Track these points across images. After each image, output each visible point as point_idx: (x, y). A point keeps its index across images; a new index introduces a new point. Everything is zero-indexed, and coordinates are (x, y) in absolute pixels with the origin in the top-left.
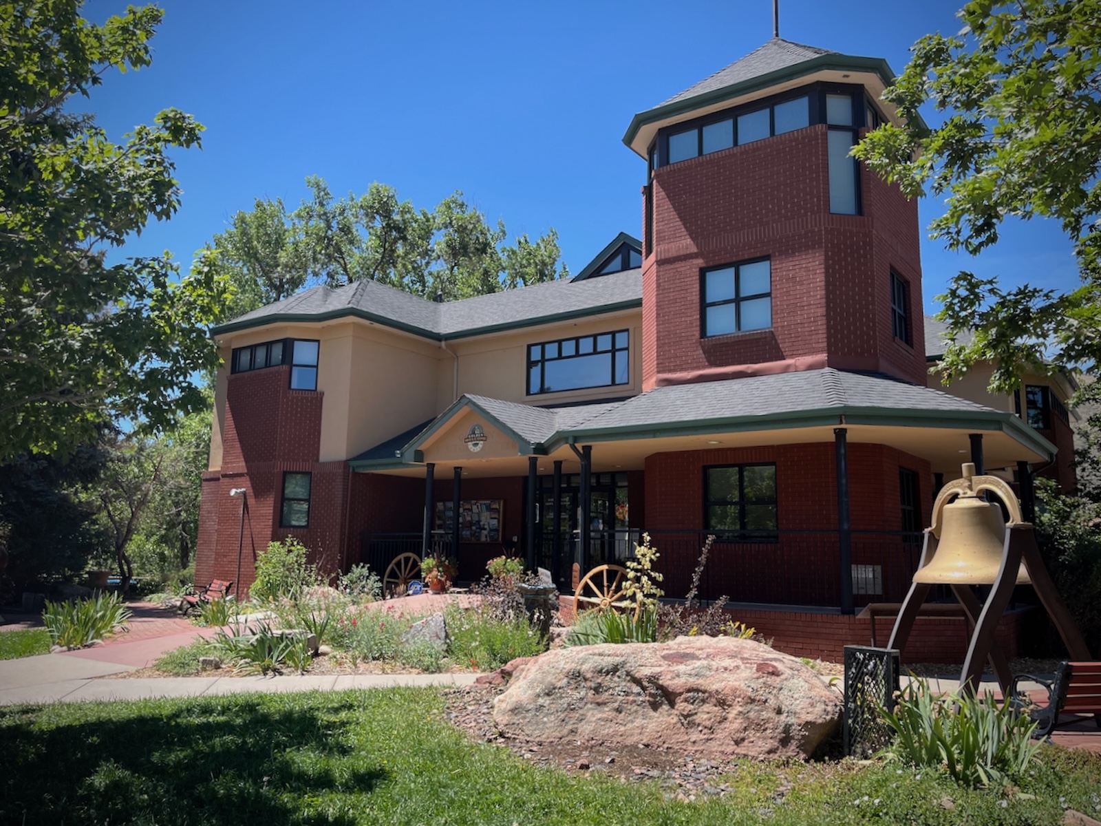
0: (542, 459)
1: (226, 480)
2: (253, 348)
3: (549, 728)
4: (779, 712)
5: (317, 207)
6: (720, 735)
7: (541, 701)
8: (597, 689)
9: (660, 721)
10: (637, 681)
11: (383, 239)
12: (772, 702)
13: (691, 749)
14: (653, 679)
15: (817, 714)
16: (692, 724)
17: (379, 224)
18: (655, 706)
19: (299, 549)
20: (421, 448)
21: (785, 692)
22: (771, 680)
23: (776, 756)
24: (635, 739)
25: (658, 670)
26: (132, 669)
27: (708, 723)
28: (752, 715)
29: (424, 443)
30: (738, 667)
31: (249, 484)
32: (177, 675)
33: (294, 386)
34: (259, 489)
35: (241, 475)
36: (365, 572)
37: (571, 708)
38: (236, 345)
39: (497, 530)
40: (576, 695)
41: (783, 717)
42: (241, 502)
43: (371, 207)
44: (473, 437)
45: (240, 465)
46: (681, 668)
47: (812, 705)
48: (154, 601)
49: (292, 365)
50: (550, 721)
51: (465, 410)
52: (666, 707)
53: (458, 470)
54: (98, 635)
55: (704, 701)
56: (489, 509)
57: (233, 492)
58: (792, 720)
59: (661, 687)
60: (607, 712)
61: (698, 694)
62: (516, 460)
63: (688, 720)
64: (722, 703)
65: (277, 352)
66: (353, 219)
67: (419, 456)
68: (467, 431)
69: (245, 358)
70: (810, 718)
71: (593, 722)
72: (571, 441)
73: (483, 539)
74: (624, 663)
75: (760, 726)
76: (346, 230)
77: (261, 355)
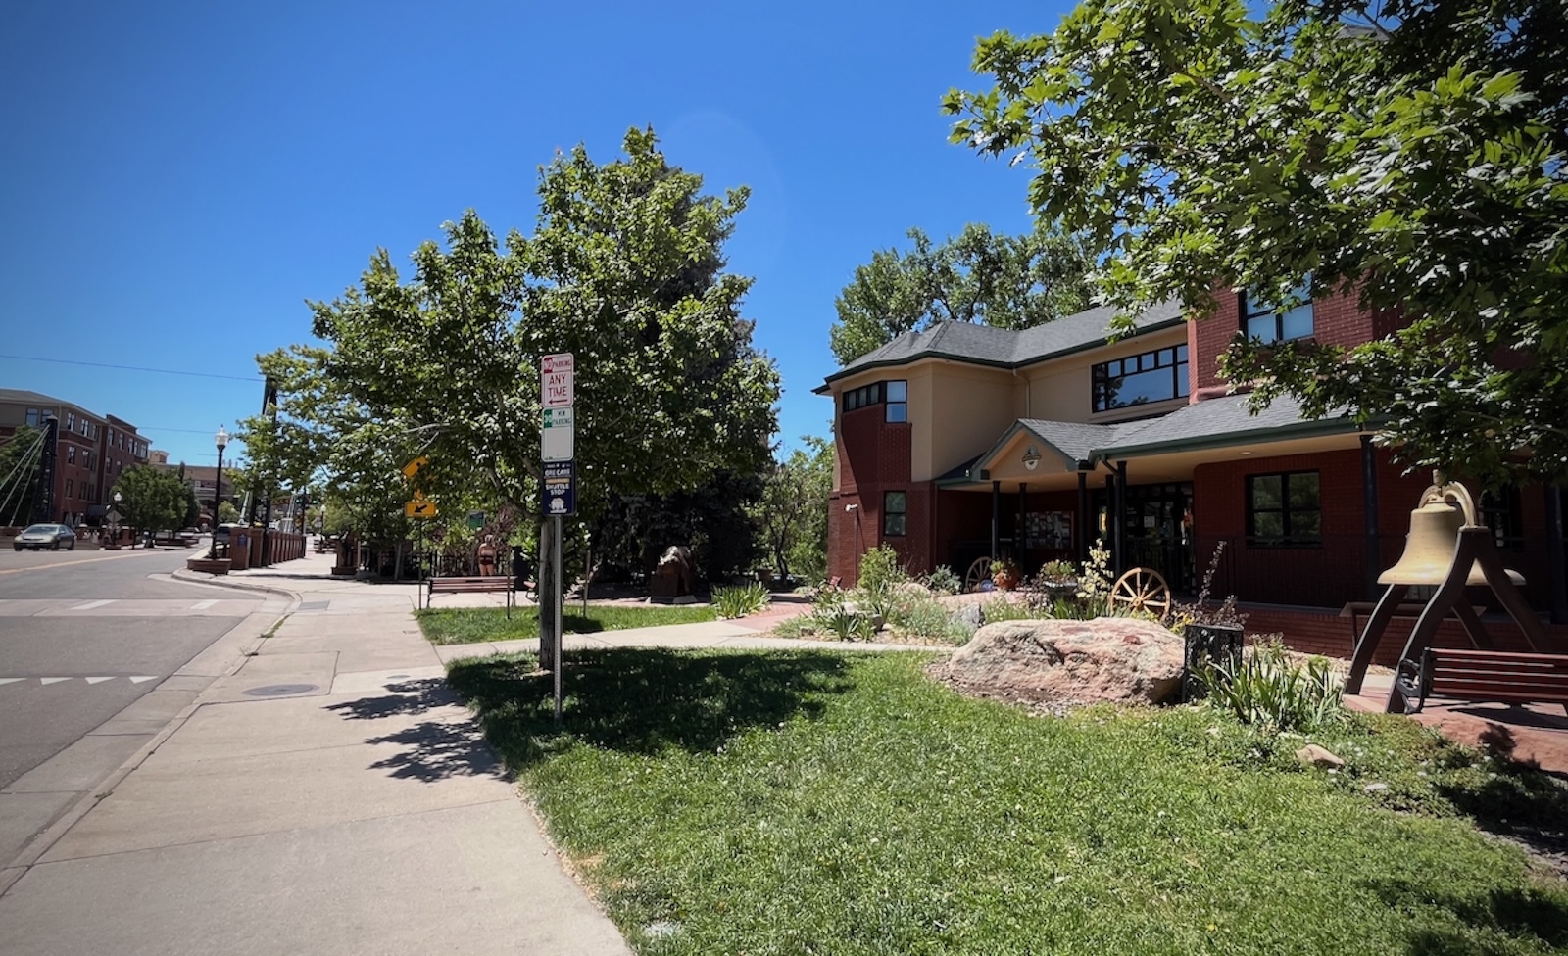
0: (1089, 474)
1: (844, 498)
2: (857, 391)
3: (980, 675)
4: (1135, 670)
5: (920, 256)
6: (1092, 684)
7: (976, 656)
8: (1014, 649)
9: (1053, 673)
10: (1041, 646)
11: (979, 272)
12: (1131, 663)
13: (1072, 693)
14: (1051, 644)
15: (1162, 673)
16: (1074, 676)
17: (975, 258)
18: (1052, 663)
19: (892, 553)
20: (987, 468)
21: (1142, 656)
22: (1132, 647)
23: (1129, 701)
24: (1035, 684)
25: (1054, 638)
26: (759, 632)
27: (1085, 676)
28: (1115, 671)
29: (989, 465)
30: (1111, 638)
31: (860, 501)
32: (785, 637)
33: (889, 419)
34: (868, 506)
35: (854, 494)
36: (948, 572)
37: (994, 662)
38: (845, 389)
39: (1069, 538)
40: (1000, 653)
41: (1137, 674)
42: (855, 515)
43: (966, 247)
44: (1029, 456)
45: (853, 487)
46: (1072, 637)
47: (1159, 666)
48: (800, 592)
49: (886, 403)
50: (982, 669)
51: (1020, 434)
52: (1059, 664)
53: (1023, 485)
54: (747, 610)
55: (1084, 661)
56: (1062, 519)
57: (848, 508)
58: (1143, 676)
59: (1055, 650)
60: (1019, 666)
61: (1080, 656)
62: (1068, 476)
63: (1073, 674)
64: (1096, 662)
65: (875, 392)
66: (951, 260)
67: (986, 475)
68: (1023, 452)
69: (852, 399)
70: (1156, 675)
71: (1009, 672)
72: (1103, 458)
73: (1057, 546)
74: (1033, 632)
75: (1119, 680)
76: (945, 271)
77: (863, 394)
